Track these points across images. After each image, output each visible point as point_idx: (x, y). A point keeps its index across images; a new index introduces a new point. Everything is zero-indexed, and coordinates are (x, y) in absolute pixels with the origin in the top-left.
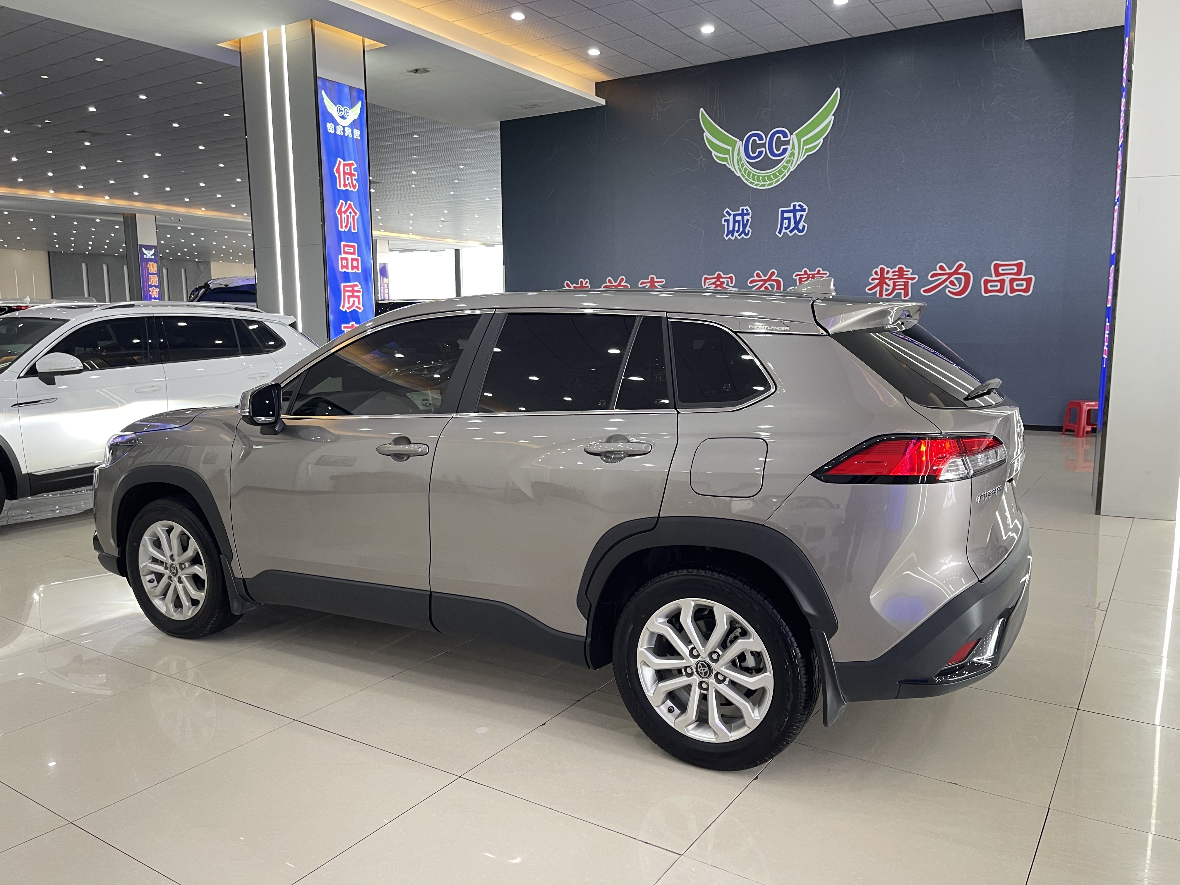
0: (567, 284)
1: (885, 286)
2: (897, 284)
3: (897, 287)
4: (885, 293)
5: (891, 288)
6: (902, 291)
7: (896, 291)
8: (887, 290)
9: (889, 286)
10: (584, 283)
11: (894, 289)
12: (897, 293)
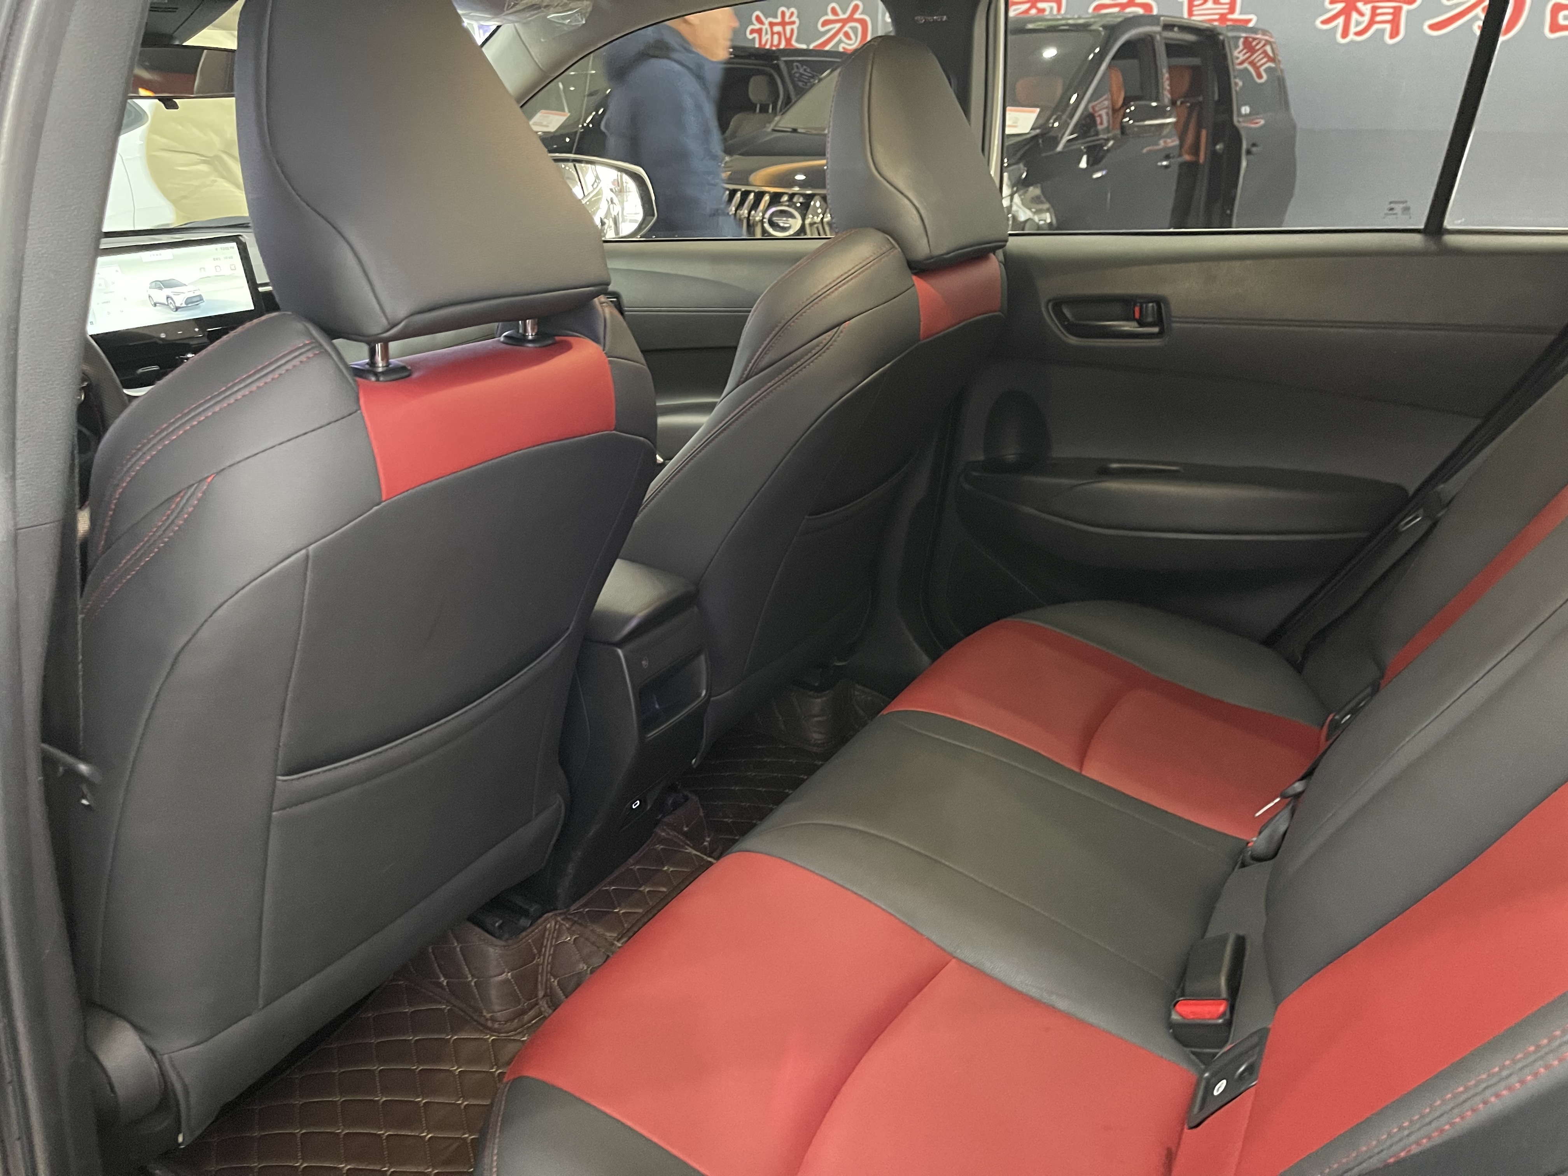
0: (758, 18)
1: (1355, 16)
2: (1379, 11)
3: (1378, 18)
4: (1353, 29)
5: (1366, 19)
6: (1388, 27)
7: (1375, 27)
8: (1358, 24)
9: (1361, 14)
10: (788, 15)
11: (1372, 22)
12: (1377, 30)
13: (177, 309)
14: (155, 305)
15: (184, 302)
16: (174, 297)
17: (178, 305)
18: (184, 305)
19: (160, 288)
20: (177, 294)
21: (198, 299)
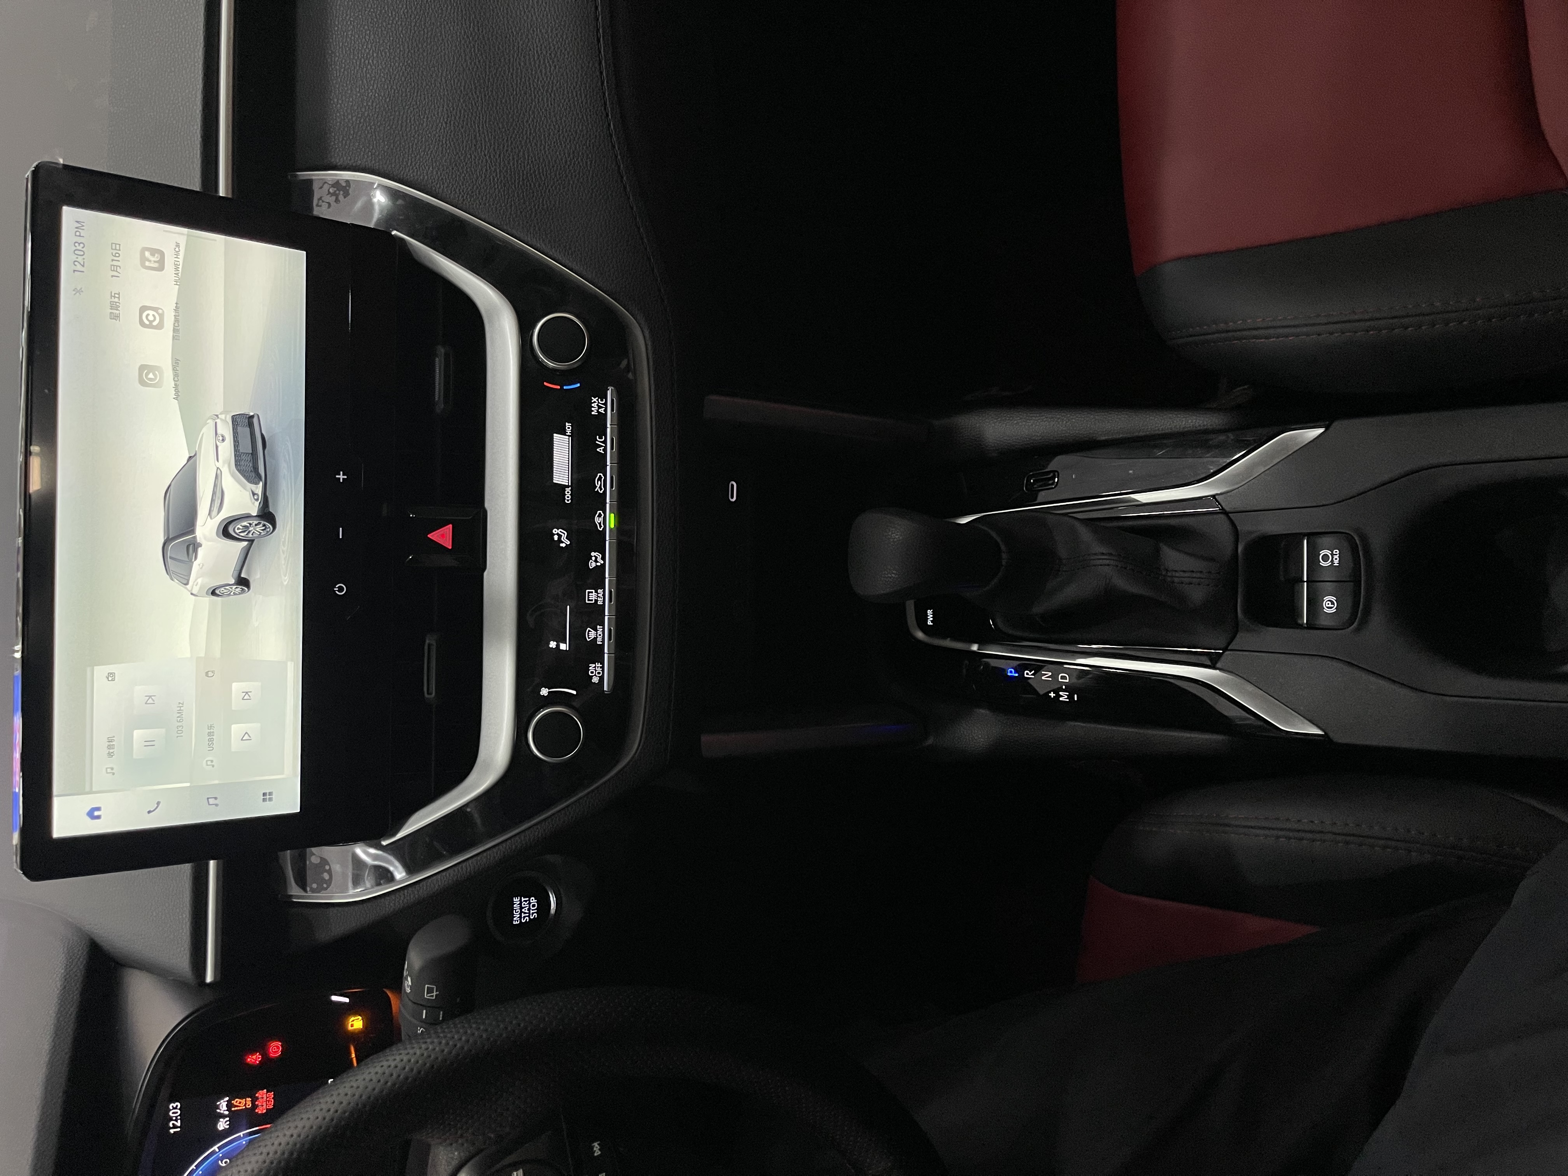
13: (267, 516)
14: (243, 582)
15: (253, 487)
16: (226, 513)
17: (254, 509)
18: (259, 489)
19: (193, 547)
20: (219, 496)
21: (245, 431)
